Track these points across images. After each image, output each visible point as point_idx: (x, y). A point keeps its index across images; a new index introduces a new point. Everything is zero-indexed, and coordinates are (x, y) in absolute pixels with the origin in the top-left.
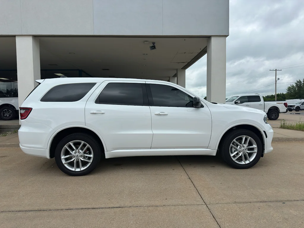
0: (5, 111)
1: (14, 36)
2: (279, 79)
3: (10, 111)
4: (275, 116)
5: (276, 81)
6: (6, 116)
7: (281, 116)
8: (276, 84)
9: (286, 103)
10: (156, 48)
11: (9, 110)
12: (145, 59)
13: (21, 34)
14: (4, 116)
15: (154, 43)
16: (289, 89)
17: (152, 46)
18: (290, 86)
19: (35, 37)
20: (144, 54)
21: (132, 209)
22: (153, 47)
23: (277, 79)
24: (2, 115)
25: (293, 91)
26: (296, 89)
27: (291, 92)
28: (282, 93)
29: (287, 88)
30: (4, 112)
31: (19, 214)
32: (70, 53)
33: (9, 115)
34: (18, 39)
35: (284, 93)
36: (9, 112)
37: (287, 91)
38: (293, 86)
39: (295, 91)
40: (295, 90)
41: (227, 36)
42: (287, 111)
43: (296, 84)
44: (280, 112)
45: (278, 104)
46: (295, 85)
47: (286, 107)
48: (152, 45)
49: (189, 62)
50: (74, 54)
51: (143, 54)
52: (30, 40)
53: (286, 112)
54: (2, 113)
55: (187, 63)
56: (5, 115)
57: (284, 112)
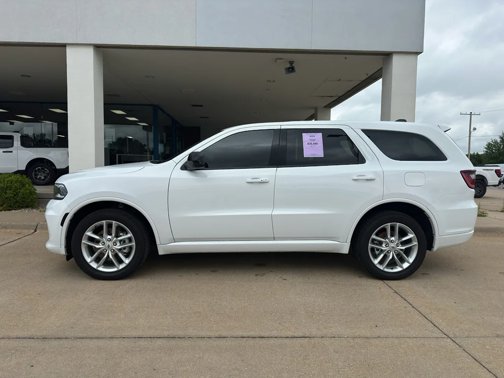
0: (39, 169)
1: (64, 46)
2: (475, 129)
3: (46, 171)
4: (480, 191)
5: (470, 133)
6: (40, 178)
7: (489, 192)
8: (470, 137)
9: (499, 170)
10: (295, 72)
11: (44, 169)
12: (268, 90)
13: (76, 43)
14: (36, 178)
15: (291, 63)
16: (489, 146)
17: (289, 68)
18: (490, 141)
19: (98, 47)
20: (270, 81)
21: (327, 340)
22: (290, 70)
23: (472, 130)
24: (33, 175)
25: (495, 150)
26: (501, 146)
27: (492, 151)
28: (476, 153)
29: (485, 144)
30: (36, 171)
31: (142, 343)
32: (146, 76)
33: (44, 177)
34: (69, 51)
35: (480, 153)
36: (44, 172)
37: (485, 150)
38: (496, 142)
39: (499, 150)
40: (499, 148)
41: (418, 53)
42: (500, 183)
43: (501, 138)
44: (489, 185)
45: (485, 172)
46: (499, 140)
47: (499, 177)
48: (288, 66)
49: (340, 97)
50: (154, 77)
51: (268, 81)
52: (90, 53)
53: (498, 185)
54: (33, 173)
55: (337, 98)
56: (38, 177)
57: (495, 186)
